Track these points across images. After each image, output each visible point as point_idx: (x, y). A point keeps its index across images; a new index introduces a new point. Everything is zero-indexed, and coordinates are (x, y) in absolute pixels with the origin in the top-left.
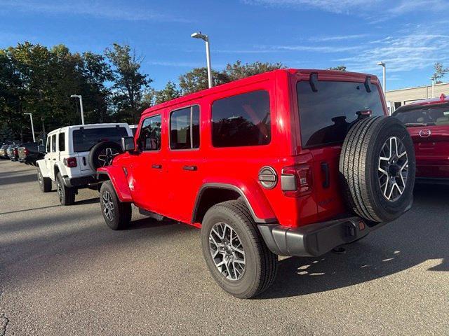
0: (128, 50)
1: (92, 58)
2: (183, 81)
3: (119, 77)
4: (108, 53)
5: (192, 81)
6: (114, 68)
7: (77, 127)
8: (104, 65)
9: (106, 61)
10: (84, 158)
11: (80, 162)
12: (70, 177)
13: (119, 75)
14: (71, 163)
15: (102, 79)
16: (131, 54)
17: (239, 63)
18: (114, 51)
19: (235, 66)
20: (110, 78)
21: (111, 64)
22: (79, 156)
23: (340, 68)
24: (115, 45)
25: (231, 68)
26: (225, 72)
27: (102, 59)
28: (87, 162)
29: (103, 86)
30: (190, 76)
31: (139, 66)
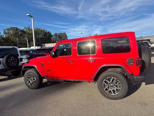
2: (5, 31)
5: (9, 32)
17: (29, 27)
19: (28, 28)
25: (26, 28)
26: (24, 30)
30: (9, 30)
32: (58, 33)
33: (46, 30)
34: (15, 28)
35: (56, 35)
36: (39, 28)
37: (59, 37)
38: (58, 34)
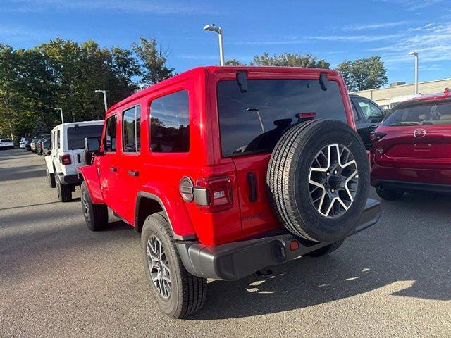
0: (154, 44)
1: (120, 53)
3: (146, 71)
4: (136, 47)
6: (141, 62)
7: (72, 125)
8: (131, 59)
9: (134, 56)
10: (79, 156)
11: (74, 159)
12: (65, 175)
13: (146, 69)
14: (66, 160)
15: (130, 74)
16: (157, 48)
17: (266, 55)
18: (140, 45)
19: (263, 58)
20: (138, 73)
21: (139, 59)
22: (74, 154)
23: (375, 59)
24: (142, 39)
25: (258, 61)
26: (252, 64)
27: (129, 53)
28: (81, 159)
29: (130, 81)
31: (165, 60)
32: (353, 61)
33: (313, 57)
34: (232, 62)
35: (345, 68)
36: (291, 55)
37: (356, 74)
38: (352, 65)
